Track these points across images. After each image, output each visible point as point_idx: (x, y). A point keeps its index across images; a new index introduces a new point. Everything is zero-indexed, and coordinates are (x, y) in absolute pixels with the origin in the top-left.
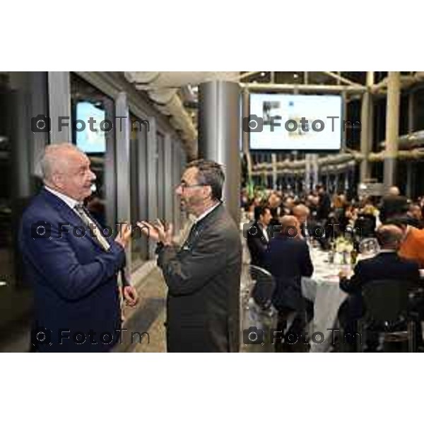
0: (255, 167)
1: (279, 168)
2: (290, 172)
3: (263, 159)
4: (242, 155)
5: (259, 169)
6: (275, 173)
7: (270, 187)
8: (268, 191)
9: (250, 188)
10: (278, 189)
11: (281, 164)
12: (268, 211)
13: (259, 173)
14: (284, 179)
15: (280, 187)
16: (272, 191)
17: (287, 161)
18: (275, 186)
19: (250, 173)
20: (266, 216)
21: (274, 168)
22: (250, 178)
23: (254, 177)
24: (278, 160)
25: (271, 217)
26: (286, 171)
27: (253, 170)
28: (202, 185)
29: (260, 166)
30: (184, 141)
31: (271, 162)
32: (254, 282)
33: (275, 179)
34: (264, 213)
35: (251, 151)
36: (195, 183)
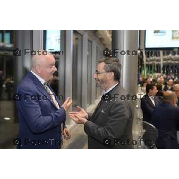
0: (148, 59)
1: (164, 60)
2: (173, 62)
3: (153, 54)
4: (139, 52)
5: (151, 61)
6: (162, 63)
7: (158, 71)
8: (157, 74)
9: (145, 72)
10: (164, 73)
11: (166, 57)
12: (155, 88)
13: (151, 63)
14: (168, 66)
15: (165, 71)
16: (159, 74)
17: (170, 55)
18: (162, 71)
19: (145, 63)
20: (154, 90)
21: (161, 59)
22: (145, 66)
23: (148, 66)
24: (164, 55)
25: (157, 91)
26: (169, 61)
27: (147, 61)
28: (108, 72)
29: (151, 58)
30: (104, 45)
31: (159, 56)
32: (144, 131)
33: (162, 66)
34: (152, 88)
35: (146, 49)
36: (104, 71)
